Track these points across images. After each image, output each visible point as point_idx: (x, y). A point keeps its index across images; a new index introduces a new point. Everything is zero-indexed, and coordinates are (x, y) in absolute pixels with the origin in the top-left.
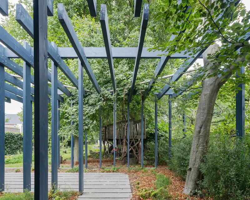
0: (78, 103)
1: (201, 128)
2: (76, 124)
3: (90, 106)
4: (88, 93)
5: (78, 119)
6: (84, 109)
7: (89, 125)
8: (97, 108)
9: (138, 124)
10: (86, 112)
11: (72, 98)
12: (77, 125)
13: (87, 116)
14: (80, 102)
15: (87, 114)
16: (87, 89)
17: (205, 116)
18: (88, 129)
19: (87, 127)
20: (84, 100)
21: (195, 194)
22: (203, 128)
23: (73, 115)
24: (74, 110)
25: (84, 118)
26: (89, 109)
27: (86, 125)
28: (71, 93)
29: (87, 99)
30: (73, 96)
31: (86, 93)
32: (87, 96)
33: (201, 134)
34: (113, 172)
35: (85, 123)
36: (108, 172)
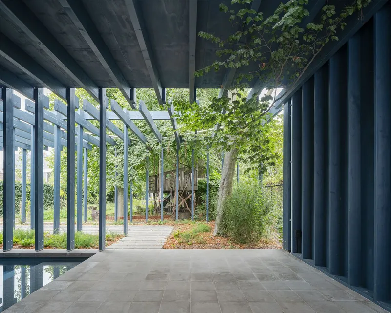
0: (123, 153)
1: (224, 180)
2: (120, 175)
3: (135, 156)
4: (133, 142)
5: (123, 170)
6: (129, 159)
7: (134, 176)
8: (143, 158)
9: (191, 174)
10: (131, 163)
11: (117, 147)
12: (122, 176)
13: (132, 167)
14: (125, 151)
15: (133, 164)
16: (133, 138)
17: (227, 171)
18: (133, 180)
19: (131, 178)
20: (130, 149)
21: (219, 234)
22: (226, 180)
23: (117, 166)
24: (119, 160)
25: (129, 169)
26: (134, 160)
27: (131, 176)
28: (115, 142)
29: (132, 148)
30: (117, 145)
31: (132, 142)
32: (132, 145)
33: (224, 185)
34: (160, 225)
35: (130, 174)
36: (154, 225)
